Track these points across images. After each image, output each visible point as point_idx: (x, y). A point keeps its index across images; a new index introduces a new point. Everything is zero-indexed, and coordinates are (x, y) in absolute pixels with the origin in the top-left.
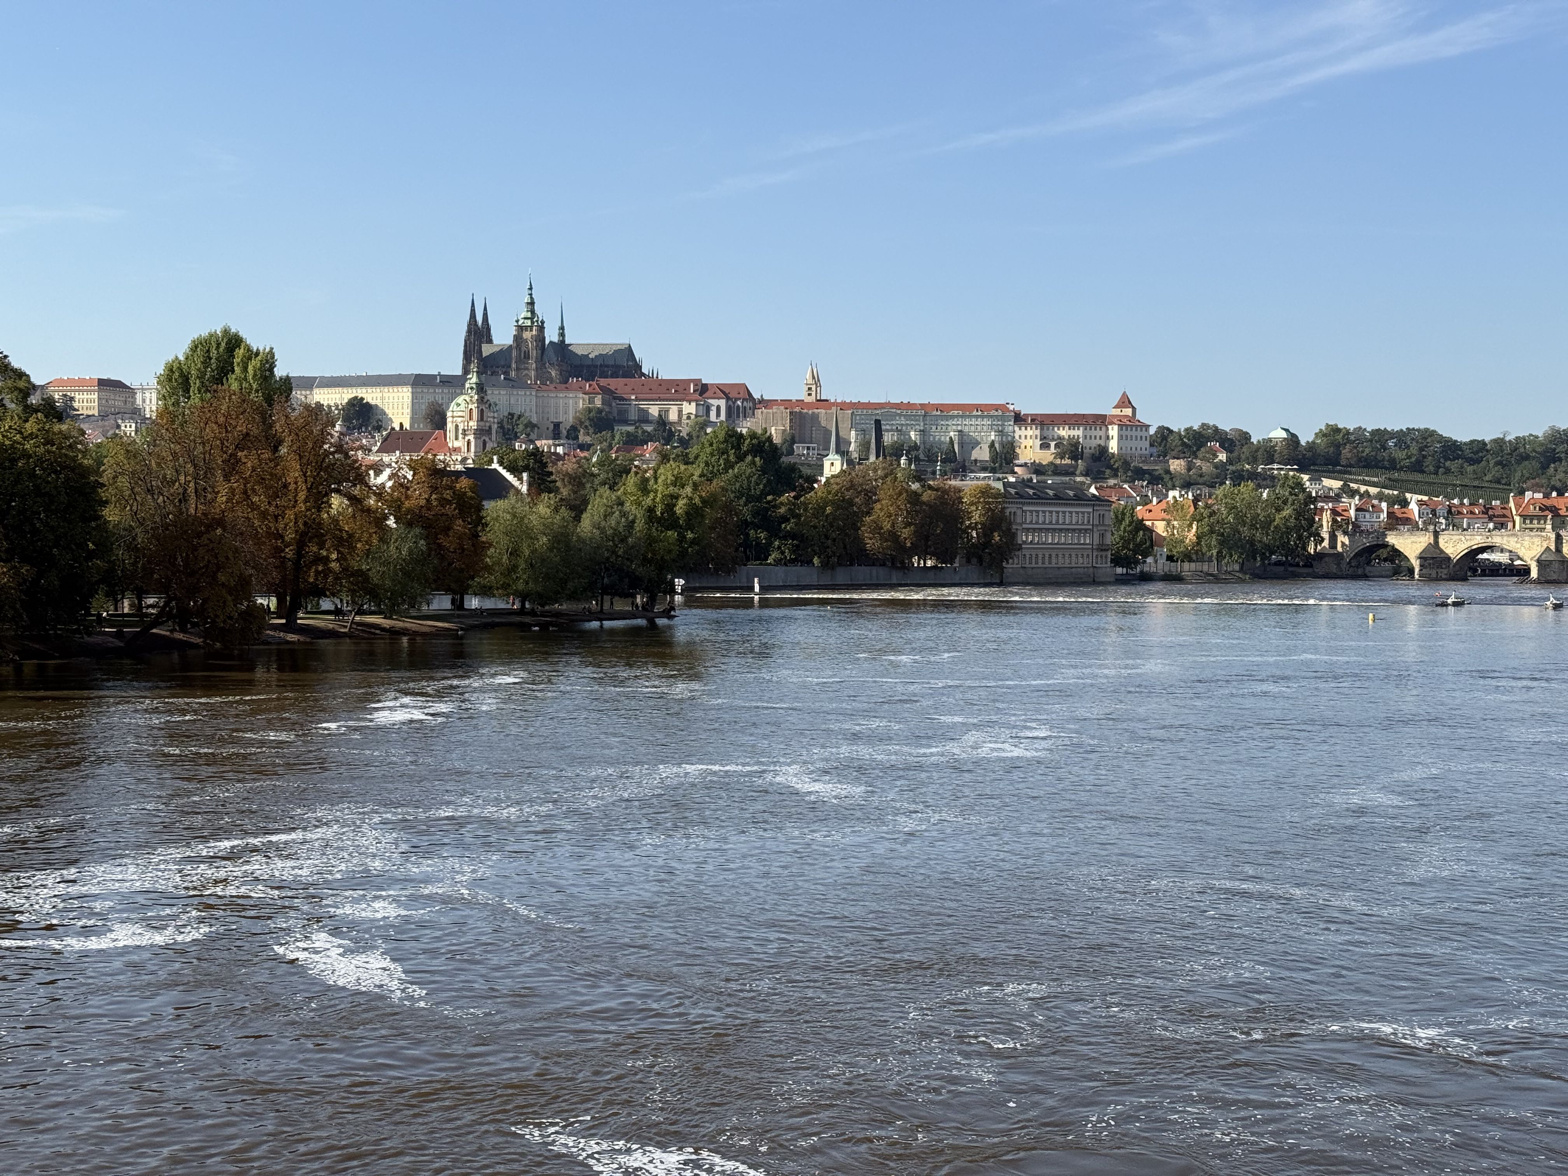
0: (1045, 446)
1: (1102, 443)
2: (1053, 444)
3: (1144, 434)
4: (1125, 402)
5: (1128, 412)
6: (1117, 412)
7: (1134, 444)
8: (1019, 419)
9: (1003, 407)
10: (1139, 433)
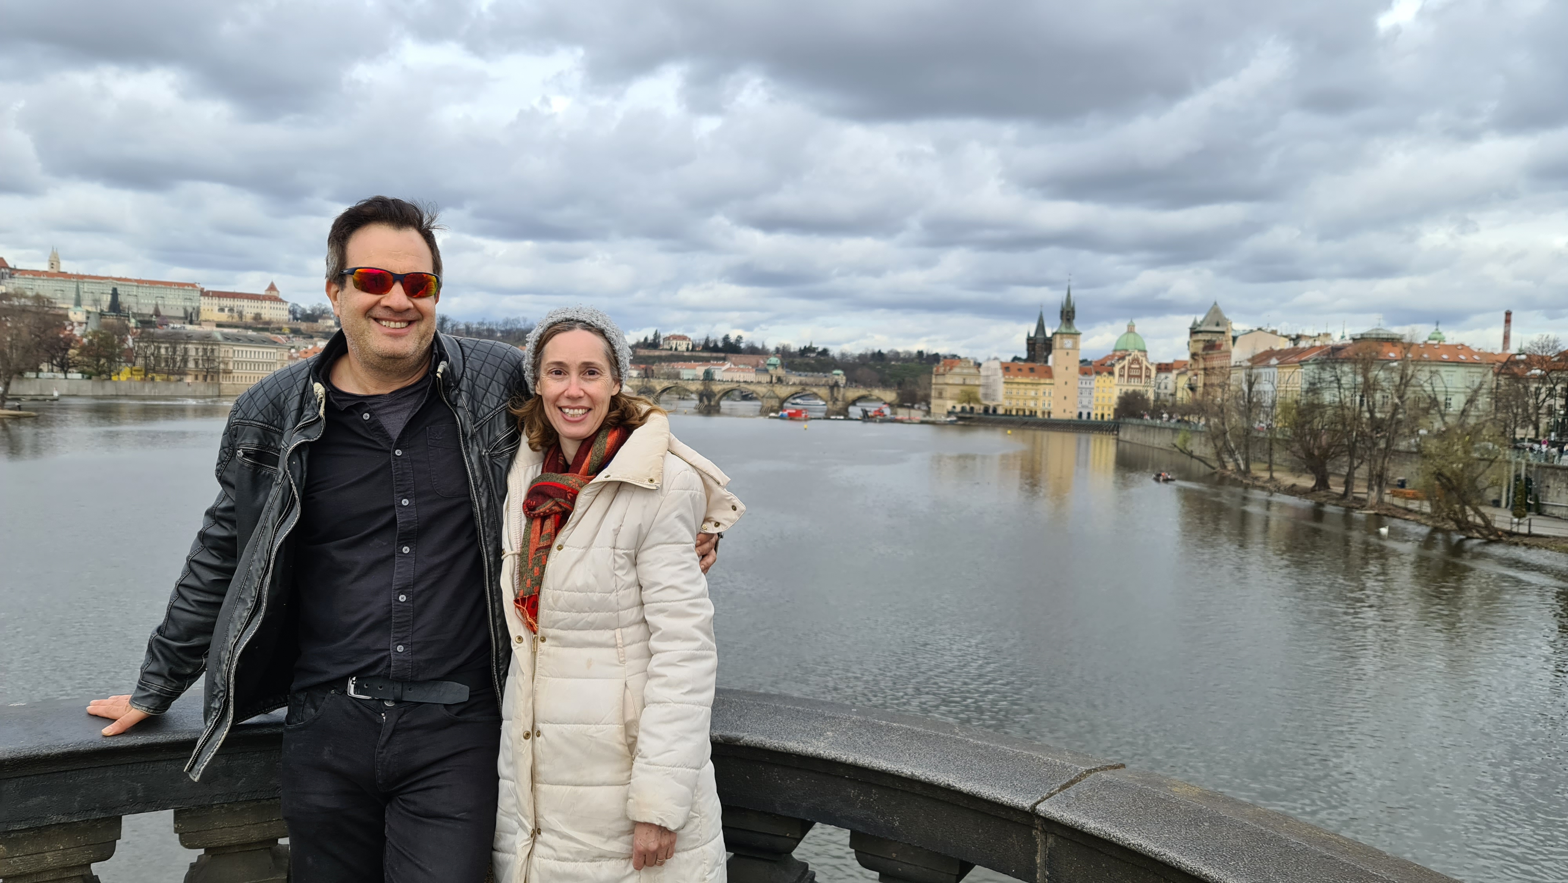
0: (222, 310)
1: (258, 311)
2: (226, 310)
3: (284, 307)
4: (272, 287)
5: (274, 293)
6: (268, 293)
7: (279, 312)
8: (204, 294)
9: (193, 285)
10: (281, 306)
